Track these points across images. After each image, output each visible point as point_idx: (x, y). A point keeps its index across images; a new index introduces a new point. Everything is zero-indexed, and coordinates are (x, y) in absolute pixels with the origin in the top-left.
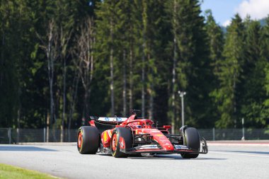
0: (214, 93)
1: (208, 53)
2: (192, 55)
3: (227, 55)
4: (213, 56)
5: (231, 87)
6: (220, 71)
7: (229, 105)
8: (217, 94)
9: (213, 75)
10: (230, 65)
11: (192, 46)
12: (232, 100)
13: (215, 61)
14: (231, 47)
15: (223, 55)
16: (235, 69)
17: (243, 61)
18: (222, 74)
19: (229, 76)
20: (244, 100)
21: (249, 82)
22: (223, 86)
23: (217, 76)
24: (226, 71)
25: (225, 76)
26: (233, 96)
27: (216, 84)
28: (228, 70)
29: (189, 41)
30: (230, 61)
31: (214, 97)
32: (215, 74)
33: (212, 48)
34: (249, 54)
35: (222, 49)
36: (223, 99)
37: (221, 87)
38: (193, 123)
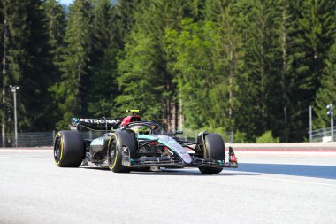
0: (54, 88)
1: (47, 37)
2: (27, 40)
3: (70, 40)
4: (53, 42)
5: (75, 81)
6: (62, 60)
7: (73, 101)
8: (58, 89)
9: (53, 65)
10: (74, 53)
11: (26, 29)
12: (76, 96)
13: (55, 48)
14: (75, 30)
15: (65, 41)
16: (80, 58)
17: (90, 48)
18: (64, 64)
19: (73, 66)
20: (91, 96)
21: (96, 73)
22: (65, 78)
23: (58, 67)
24: (69, 60)
25: (67, 66)
26: (77, 91)
27: (57, 76)
28: (71, 59)
29: (22, 23)
30: (73, 48)
31: (54, 93)
32: (55, 63)
33: (51, 32)
34: (97, 38)
35: (63, 33)
36: (66, 95)
37: (62, 81)
38: (29, 125)
